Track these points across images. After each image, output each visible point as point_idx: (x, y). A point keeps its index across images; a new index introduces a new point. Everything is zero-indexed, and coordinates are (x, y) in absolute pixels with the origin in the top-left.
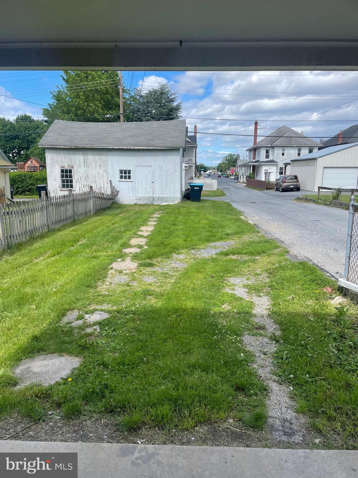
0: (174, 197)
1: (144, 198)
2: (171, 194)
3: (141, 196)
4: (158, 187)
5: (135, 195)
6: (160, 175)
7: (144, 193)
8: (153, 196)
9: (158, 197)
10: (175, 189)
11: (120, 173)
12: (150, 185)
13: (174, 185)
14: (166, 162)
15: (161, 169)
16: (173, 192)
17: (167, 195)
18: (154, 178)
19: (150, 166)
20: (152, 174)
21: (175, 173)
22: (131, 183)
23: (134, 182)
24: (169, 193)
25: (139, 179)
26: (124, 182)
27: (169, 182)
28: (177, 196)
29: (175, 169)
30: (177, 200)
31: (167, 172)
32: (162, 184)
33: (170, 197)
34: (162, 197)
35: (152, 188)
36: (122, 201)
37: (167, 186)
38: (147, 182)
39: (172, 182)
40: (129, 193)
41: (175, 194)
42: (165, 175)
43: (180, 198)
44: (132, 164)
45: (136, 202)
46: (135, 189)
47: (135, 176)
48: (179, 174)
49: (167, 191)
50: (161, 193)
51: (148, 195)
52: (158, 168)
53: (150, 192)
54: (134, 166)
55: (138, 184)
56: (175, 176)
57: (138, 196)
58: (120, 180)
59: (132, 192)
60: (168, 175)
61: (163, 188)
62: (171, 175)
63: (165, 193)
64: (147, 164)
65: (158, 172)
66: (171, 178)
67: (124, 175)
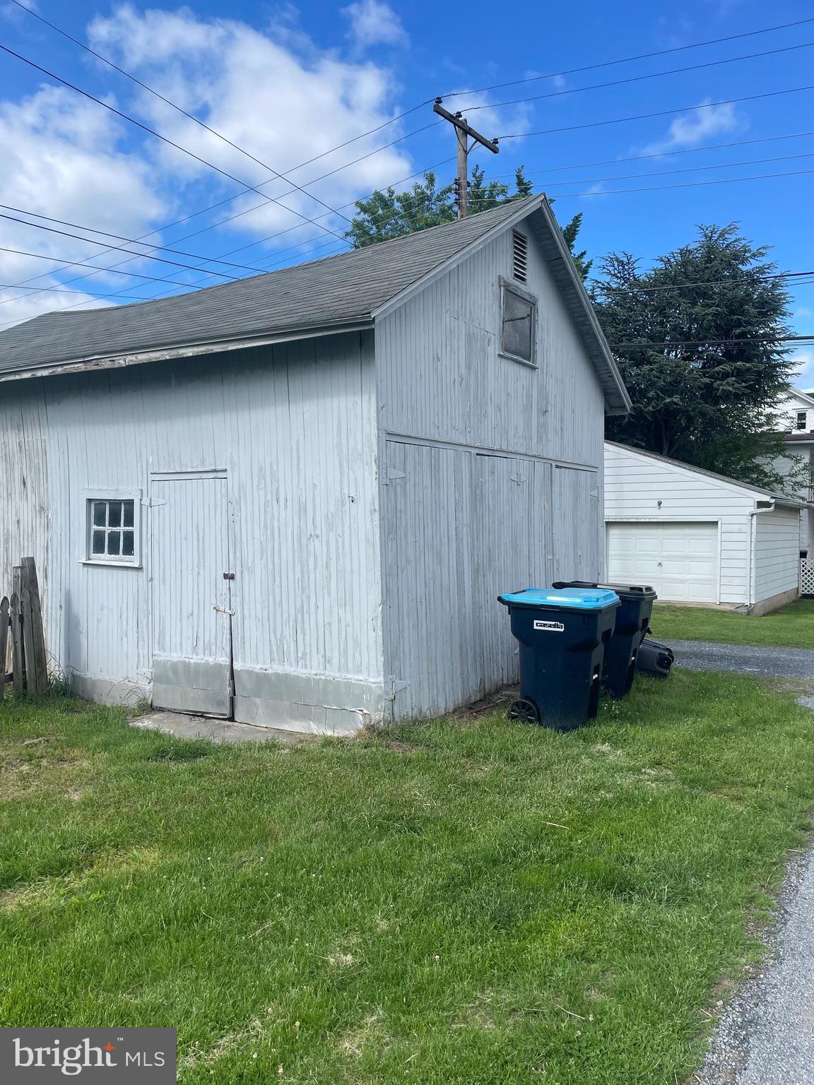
0: (348, 685)
1: (189, 673)
2: (327, 661)
3: (175, 657)
4: (259, 608)
5: (150, 650)
6: (269, 532)
7: (190, 643)
8: (235, 667)
9: (257, 673)
10: (350, 630)
11: (93, 520)
12: (216, 595)
13: (345, 601)
14: (298, 442)
15: (272, 492)
16: (342, 647)
17: (306, 665)
18: (238, 544)
19: (215, 471)
20: (225, 522)
21: (348, 516)
22: (135, 577)
23: (145, 570)
24: (314, 650)
25: (167, 555)
26: (105, 571)
27: (315, 581)
28: (361, 682)
29: (346, 491)
30: (365, 711)
31: (302, 509)
32: (277, 591)
33: (321, 684)
34: (277, 675)
35: (225, 615)
36: (94, 683)
37: (302, 601)
38: (201, 571)
39: (330, 573)
40: (125, 639)
41: (350, 665)
42: (290, 530)
43: (380, 698)
44: (139, 465)
45: (151, 696)
46: (150, 616)
47: (149, 535)
48: (372, 520)
49: (307, 637)
50: (274, 648)
51: (206, 653)
52: (258, 483)
53: (218, 640)
54: (145, 472)
55: (164, 584)
56: (347, 535)
57: (160, 659)
58: (89, 559)
59: (137, 632)
60: (310, 529)
61: (285, 617)
62: (324, 529)
63: (293, 647)
64: (203, 462)
65: (256, 507)
66: (325, 549)
67: (109, 531)
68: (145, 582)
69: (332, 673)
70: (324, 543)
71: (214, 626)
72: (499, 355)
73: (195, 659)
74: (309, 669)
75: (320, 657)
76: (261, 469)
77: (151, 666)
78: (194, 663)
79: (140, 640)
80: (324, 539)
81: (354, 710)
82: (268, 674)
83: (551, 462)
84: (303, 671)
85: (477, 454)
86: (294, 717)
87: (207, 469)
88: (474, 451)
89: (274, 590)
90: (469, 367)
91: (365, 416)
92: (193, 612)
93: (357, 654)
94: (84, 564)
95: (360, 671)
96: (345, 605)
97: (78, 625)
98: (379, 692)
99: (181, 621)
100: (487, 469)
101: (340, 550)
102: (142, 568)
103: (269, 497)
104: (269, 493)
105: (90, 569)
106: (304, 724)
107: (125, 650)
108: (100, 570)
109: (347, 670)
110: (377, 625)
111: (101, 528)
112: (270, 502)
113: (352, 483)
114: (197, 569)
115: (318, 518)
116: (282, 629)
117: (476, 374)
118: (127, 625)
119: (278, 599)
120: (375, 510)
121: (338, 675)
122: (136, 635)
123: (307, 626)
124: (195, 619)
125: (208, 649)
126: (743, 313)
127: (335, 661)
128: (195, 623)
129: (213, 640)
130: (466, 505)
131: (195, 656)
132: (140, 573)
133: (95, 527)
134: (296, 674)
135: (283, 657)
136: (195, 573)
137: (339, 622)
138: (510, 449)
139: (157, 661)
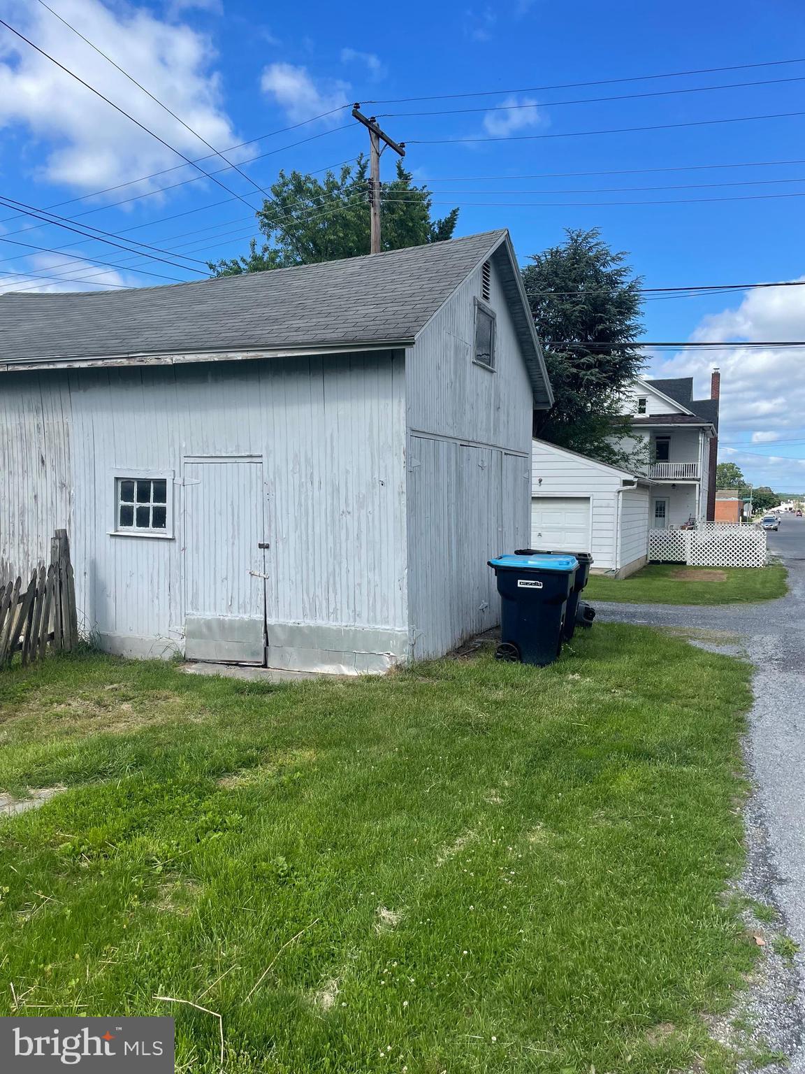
0: (376, 633)
1: (225, 628)
2: (357, 615)
3: (209, 615)
4: (293, 572)
5: (183, 610)
6: (303, 508)
7: (224, 602)
8: (268, 623)
9: (291, 627)
10: (378, 589)
11: (120, 496)
12: (251, 562)
13: (374, 565)
14: (332, 435)
15: (306, 475)
16: (371, 602)
17: (337, 619)
18: (273, 520)
19: (251, 456)
20: (260, 500)
21: (378, 496)
22: (167, 548)
23: (177, 540)
24: (345, 606)
25: (201, 529)
26: (134, 542)
27: (347, 549)
28: (389, 631)
29: (376, 476)
30: (392, 654)
31: (336, 490)
32: (311, 558)
33: (351, 633)
34: (309, 627)
35: (260, 579)
36: (123, 641)
37: (334, 566)
38: (236, 542)
39: (361, 544)
40: (156, 601)
41: (379, 617)
42: (324, 507)
43: (404, 643)
44: (171, 449)
45: (184, 650)
46: (183, 581)
47: (182, 511)
48: (400, 500)
49: (339, 596)
50: (307, 606)
51: (241, 611)
52: (293, 468)
53: (253, 600)
54: (177, 456)
55: (197, 553)
56: (376, 513)
57: (192, 617)
58: (117, 531)
59: (169, 595)
60: (343, 507)
61: (318, 579)
62: (355, 506)
63: (324, 604)
64: (238, 449)
65: (291, 489)
66: (356, 524)
67: (138, 506)
68: (177, 551)
69: (361, 624)
70: (356, 518)
71: (248, 588)
72: (473, 363)
73: (229, 617)
74: (340, 622)
75: (351, 612)
76: (296, 456)
77: (183, 623)
78: (229, 620)
79: (172, 601)
80: (356, 515)
81: (382, 653)
82: (301, 627)
83: (501, 450)
84: (334, 624)
85: (461, 445)
86: (324, 662)
87: (243, 455)
88: (459, 443)
89: (307, 558)
90: (455, 373)
91: (395, 416)
92: (227, 576)
93: (385, 608)
94: (111, 535)
95: (387, 623)
96: (374, 570)
97: (104, 589)
98: (404, 638)
99: (215, 583)
100: (465, 456)
101: (371, 524)
102: (174, 539)
103: (303, 480)
104: (303, 476)
105: (118, 540)
106: (334, 667)
107: (156, 610)
108: (129, 541)
109: (375, 622)
110: (403, 585)
111: (129, 504)
112: (304, 484)
113: (382, 470)
114: (231, 540)
115: (350, 497)
116: (315, 589)
117: (460, 376)
118: (158, 588)
119: (311, 565)
120: (403, 492)
121: (367, 626)
122: (168, 598)
123: (338, 586)
124: (230, 583)
125: (243, 607)
126: (605, 311)
127: (365, 615)
128: (230, 588)
129: (247, 600)
130: (453, 488)
131: (229, 615)
132: (172, 543)
133: (122, 503)
134: (327, 626)
135: (314, 613)
136: (230, 543)
137: (369, 582)
138: (478, 440)
139: (190, 619)
